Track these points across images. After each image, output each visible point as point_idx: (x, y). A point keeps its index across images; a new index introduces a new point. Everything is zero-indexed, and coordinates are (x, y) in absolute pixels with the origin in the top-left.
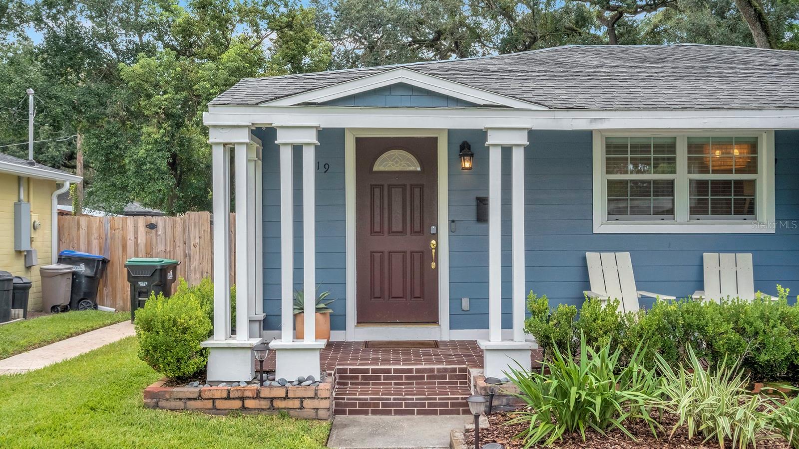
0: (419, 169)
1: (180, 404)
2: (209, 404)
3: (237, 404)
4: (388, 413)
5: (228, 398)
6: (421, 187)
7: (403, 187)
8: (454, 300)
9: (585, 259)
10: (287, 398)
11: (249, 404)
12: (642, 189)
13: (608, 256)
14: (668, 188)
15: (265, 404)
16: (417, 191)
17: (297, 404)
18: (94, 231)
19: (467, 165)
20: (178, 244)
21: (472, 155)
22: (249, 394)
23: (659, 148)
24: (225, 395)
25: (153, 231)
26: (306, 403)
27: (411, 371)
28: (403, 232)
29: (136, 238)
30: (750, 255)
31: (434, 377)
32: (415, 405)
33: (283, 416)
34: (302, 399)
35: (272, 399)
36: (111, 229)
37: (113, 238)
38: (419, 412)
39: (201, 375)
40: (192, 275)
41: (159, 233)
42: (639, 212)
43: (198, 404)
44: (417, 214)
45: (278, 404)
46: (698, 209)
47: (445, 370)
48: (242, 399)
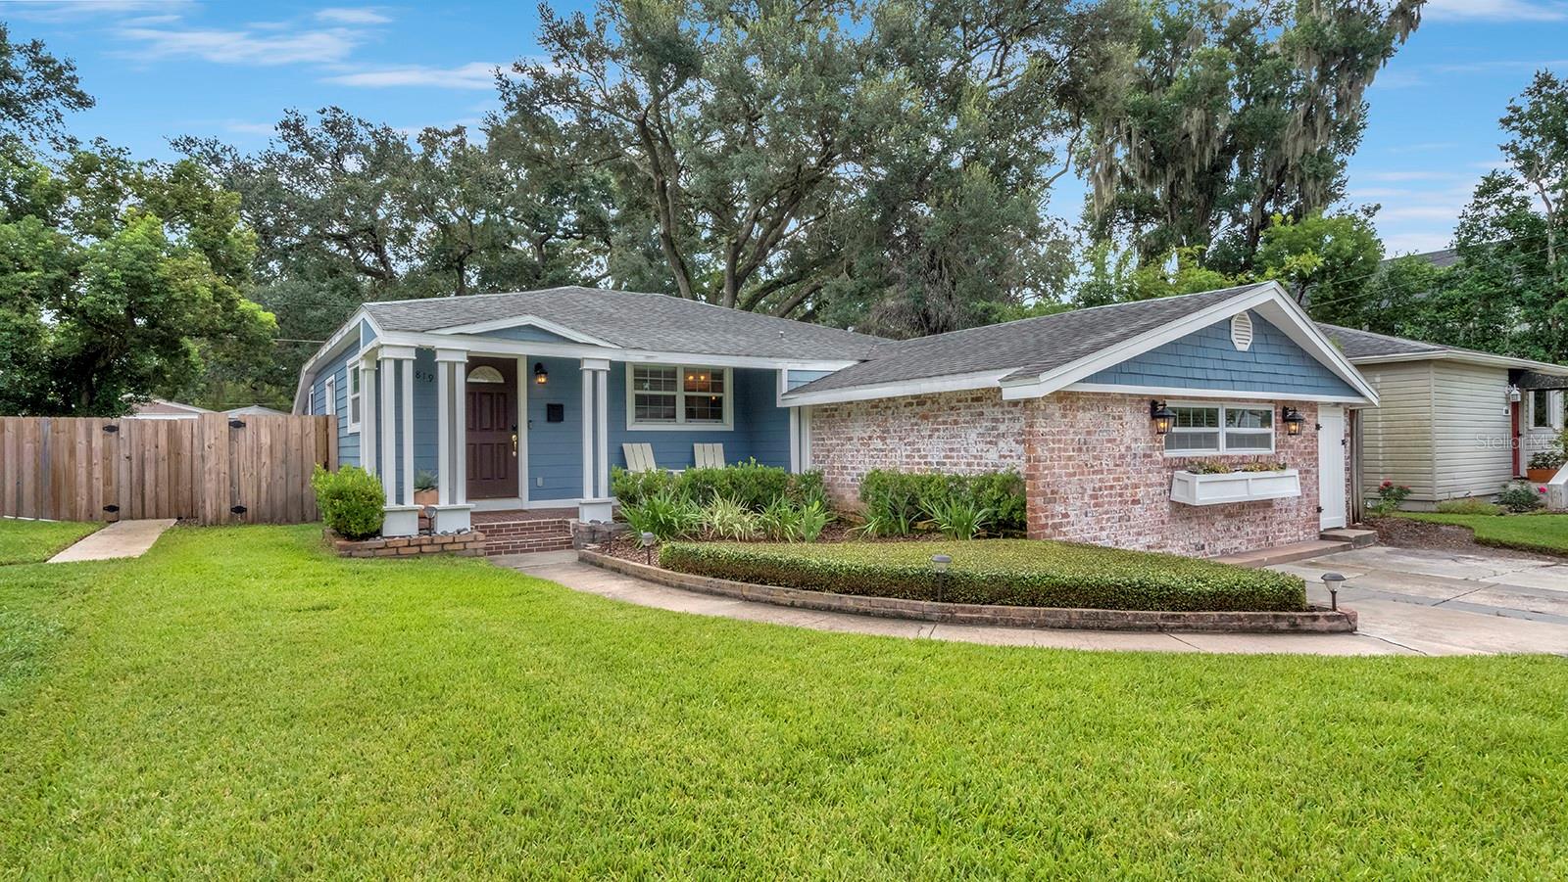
0: (502, 381)
1: (370, 553)
2: (394, 551)
3: (416, 550)
4: (516, 552)
5: (409, 546)
6: (505, 395)
7: (491, 395)
8: (532, 479)
9: (622, 448)
10: (454, 542)
11: (424, 549)
12: (655, 400)
13: (636, 446)
14: (671, 401)
15: (437, 548)
16: (501, 399)
17: (461, 546)
18: (27, 432)
19: (543, 380)
20: (147, 448)
21: (546, 373)
22: (425, 542)
23: (666, 374)
24: (406, 544)
25: (114, 434)
26: (468, 545)
27: (524, 524)
28: (491, 429)
29: (89, 442)
30: (721, 445)
31: (541, 528)
32: (535, 545)
33: (452, 556)
34: (465, 543)
35: (443, 544)
36: (52, 431)
37: (56, 441)
38: (537, 550)
39: (378, 533)
40: (207, 476)
41: (121, 436)
42: (656, 416)
43: (385, 552)
44: (502, 416)
45: (446, 547)
46: (691, 414)
47: (548, 523)
48: (420, 546)
